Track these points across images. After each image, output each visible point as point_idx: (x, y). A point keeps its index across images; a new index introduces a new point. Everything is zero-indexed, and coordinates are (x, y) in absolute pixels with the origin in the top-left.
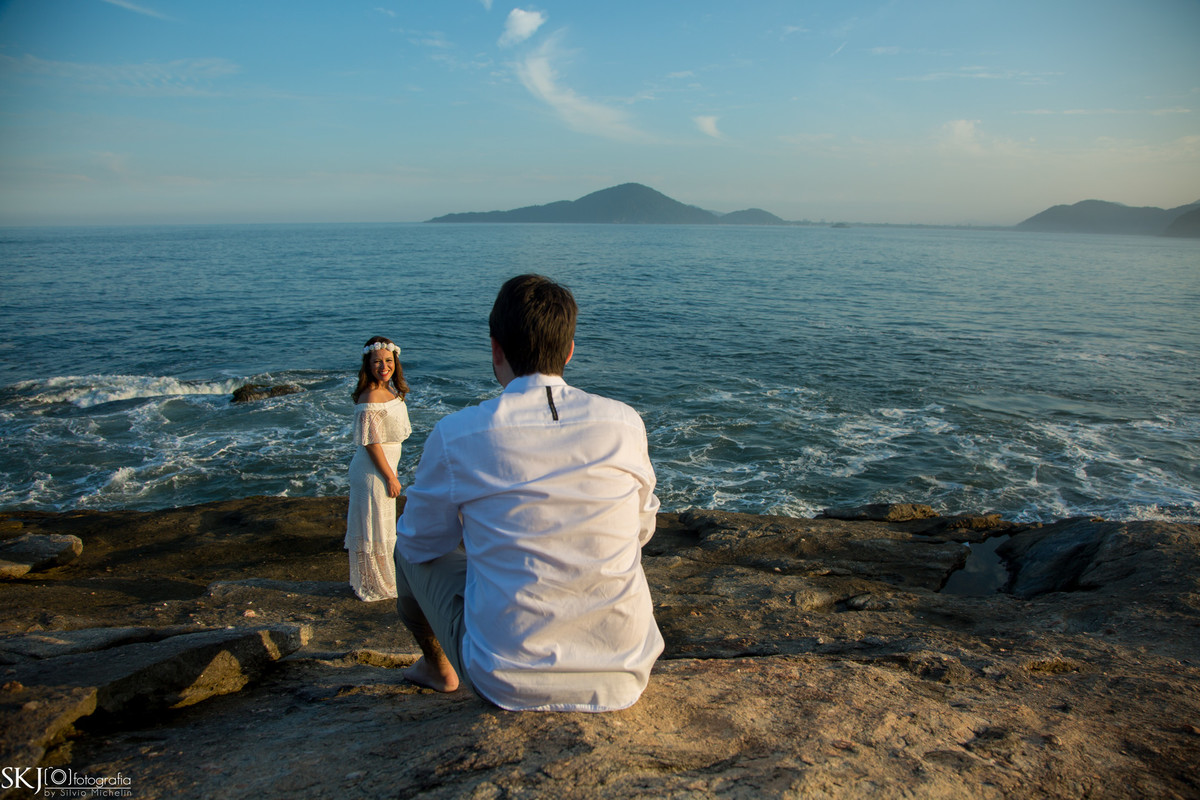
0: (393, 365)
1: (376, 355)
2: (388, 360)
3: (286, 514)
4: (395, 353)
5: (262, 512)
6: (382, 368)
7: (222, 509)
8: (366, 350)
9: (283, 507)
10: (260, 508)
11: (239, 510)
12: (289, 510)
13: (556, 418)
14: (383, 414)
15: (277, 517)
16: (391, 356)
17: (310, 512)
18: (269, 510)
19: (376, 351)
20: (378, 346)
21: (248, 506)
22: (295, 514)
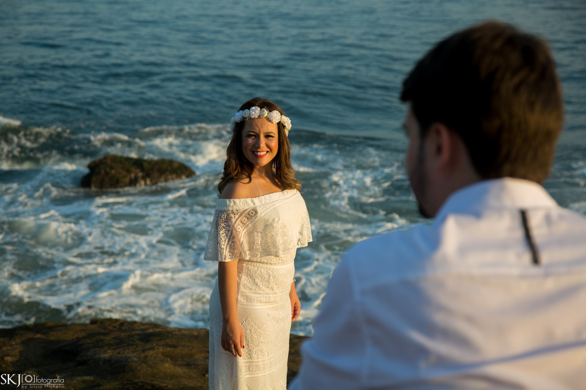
0: (274, 143)
1: (251, 125)
2: (268, 136)
3: (144, 351)
4: (281, 126)
5: (110, 345)
6: (256, 147)
7: (53, 336)
8: (238, 116)
9: (141, 340)
10: (108, 339)
11: (78, 339)
12: (148, 346)
13: (536, 260)
14: (252, 214)
15: (131, 355)
16: (273, 129)
17: (178, 351)
18: (120, 343)
19: (250, 119)
20: (255, 111)
21: (91, 335)
22: (156, 352)
